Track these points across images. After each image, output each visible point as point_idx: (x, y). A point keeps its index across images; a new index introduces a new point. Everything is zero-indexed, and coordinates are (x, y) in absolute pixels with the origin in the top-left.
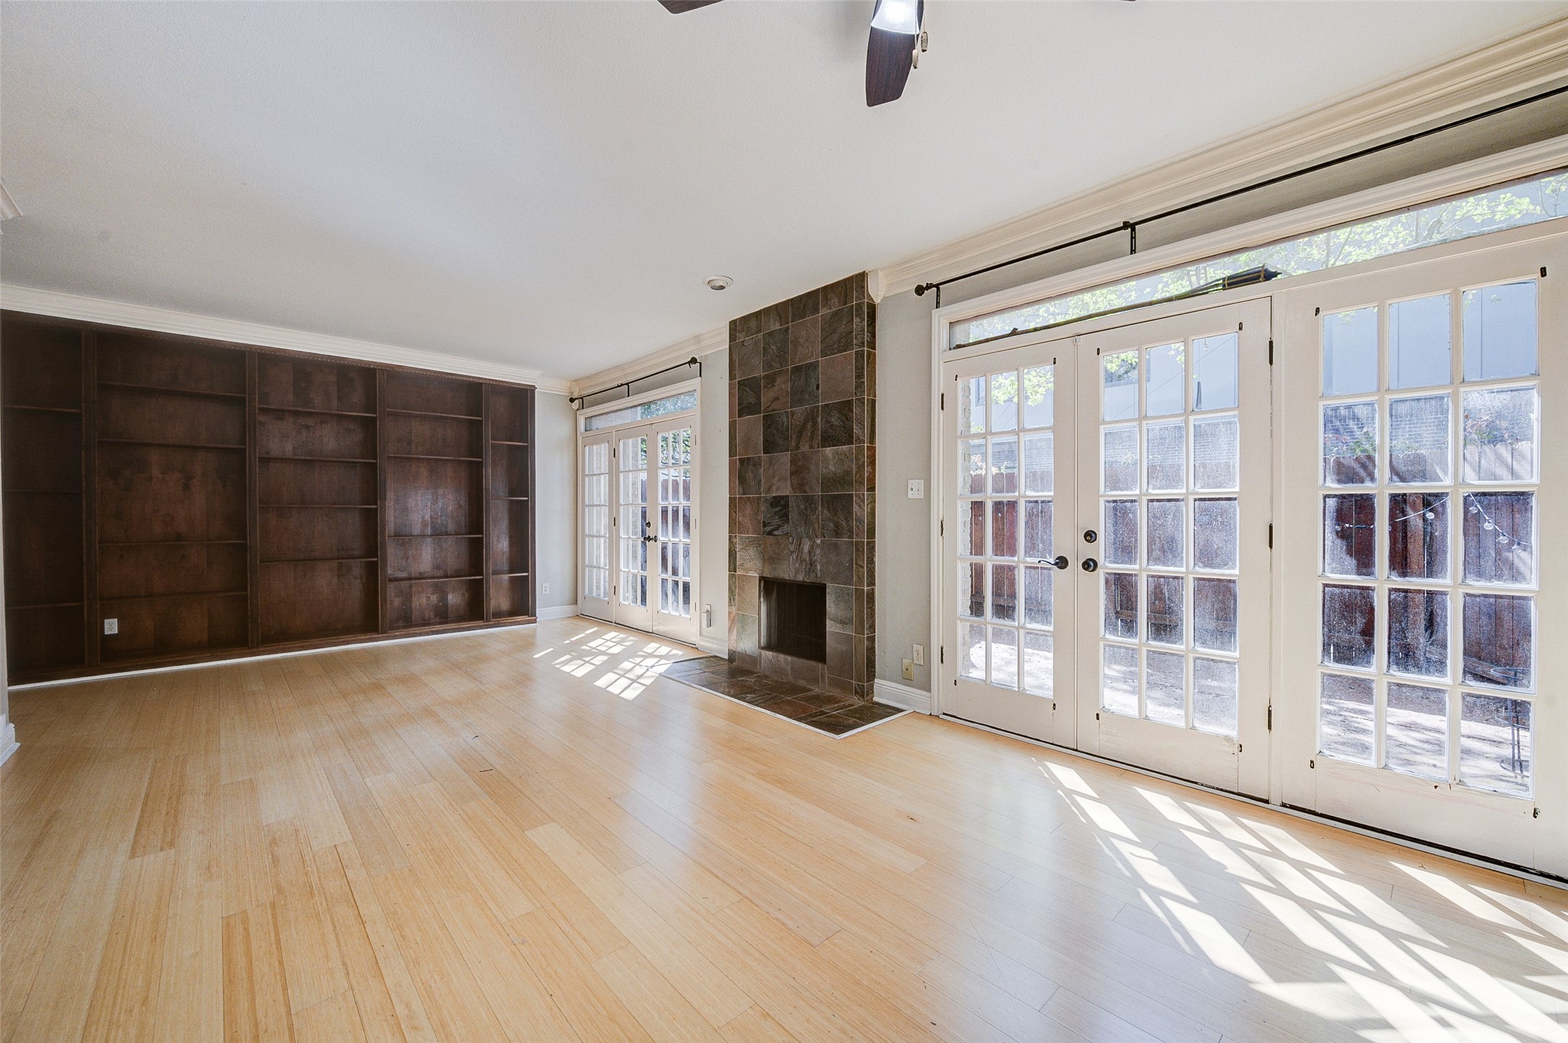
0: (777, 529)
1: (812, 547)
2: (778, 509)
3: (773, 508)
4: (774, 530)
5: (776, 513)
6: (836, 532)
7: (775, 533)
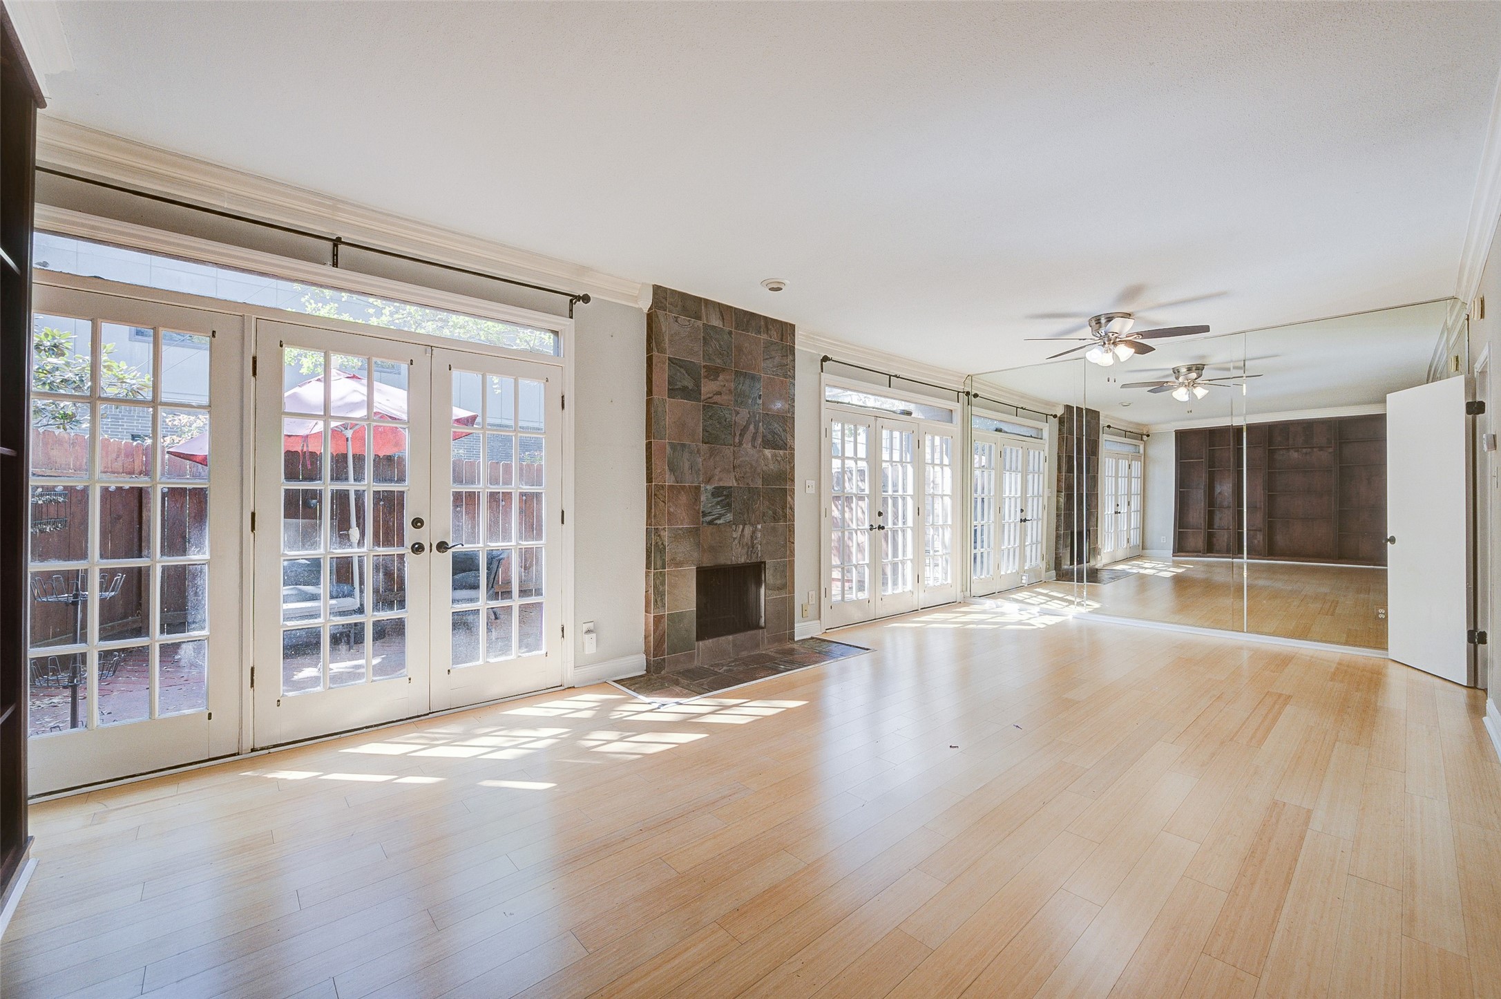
0: (719, 518)
1: (754, 532)
2: (720, 499)
3: (714, 498)
4: (716, 519)
5: (718, 503)
6: (774, 517)
7: (718, 522)
